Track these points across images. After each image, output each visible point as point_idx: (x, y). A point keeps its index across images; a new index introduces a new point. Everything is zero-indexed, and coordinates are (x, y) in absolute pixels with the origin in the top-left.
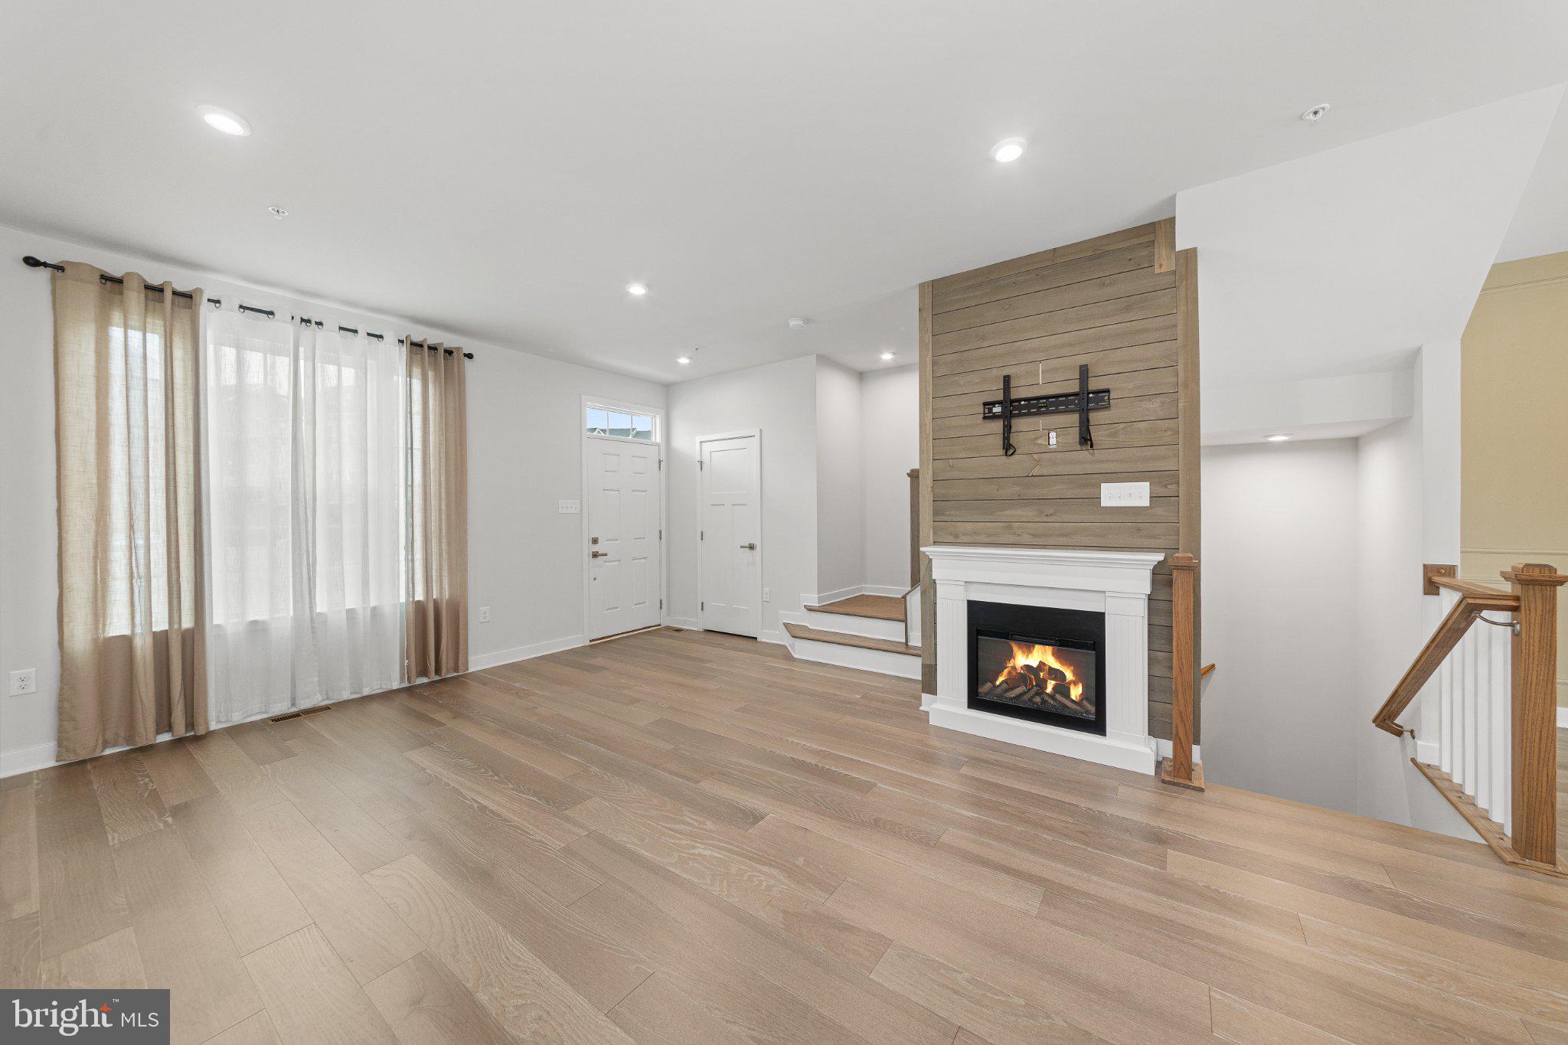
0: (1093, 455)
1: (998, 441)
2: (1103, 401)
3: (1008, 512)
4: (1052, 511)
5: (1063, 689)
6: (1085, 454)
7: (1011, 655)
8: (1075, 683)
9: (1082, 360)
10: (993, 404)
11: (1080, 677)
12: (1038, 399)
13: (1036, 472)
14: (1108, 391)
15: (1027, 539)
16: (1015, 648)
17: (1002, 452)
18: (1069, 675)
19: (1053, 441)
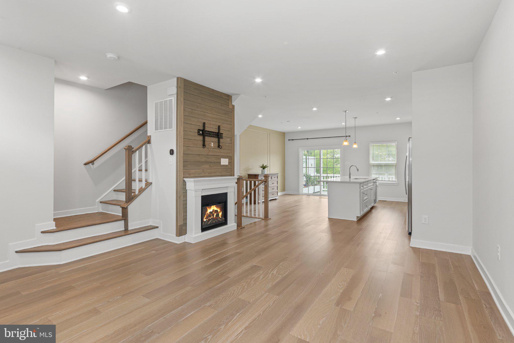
0: (220, 150)
1: (201, 143)
2: (221, 136)
3: (203, 166)
4: (212, 166)
5: (218, 215)
6: (218, 150)
7: (207, 211)
8: (220, 212)
9: (219, 124)
10: (200, 130)
11: (221, 210)
12: (210, 132)
13: (209, 154)
14: (222, 134)
15: (207, 174)
16: (208, 208)
17: (202, 146)
18: (219, 210)
19: (212, 145)
